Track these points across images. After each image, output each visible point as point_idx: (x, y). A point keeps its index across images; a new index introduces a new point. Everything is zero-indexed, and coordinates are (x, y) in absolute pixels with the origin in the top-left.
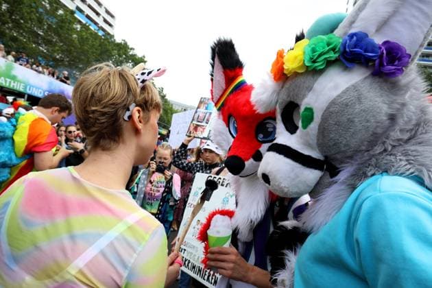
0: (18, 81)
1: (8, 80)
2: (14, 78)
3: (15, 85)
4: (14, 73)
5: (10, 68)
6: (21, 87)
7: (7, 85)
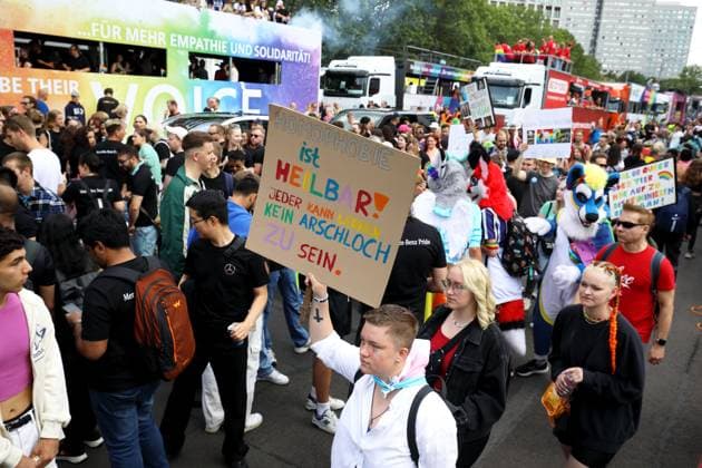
0: (219, 39)
1: (206, 40)
2: (212, 35)
3: (216, 45)
4: (212, 26)
5: (205, 20)
6: (224, 47)
7: (207, 48)
